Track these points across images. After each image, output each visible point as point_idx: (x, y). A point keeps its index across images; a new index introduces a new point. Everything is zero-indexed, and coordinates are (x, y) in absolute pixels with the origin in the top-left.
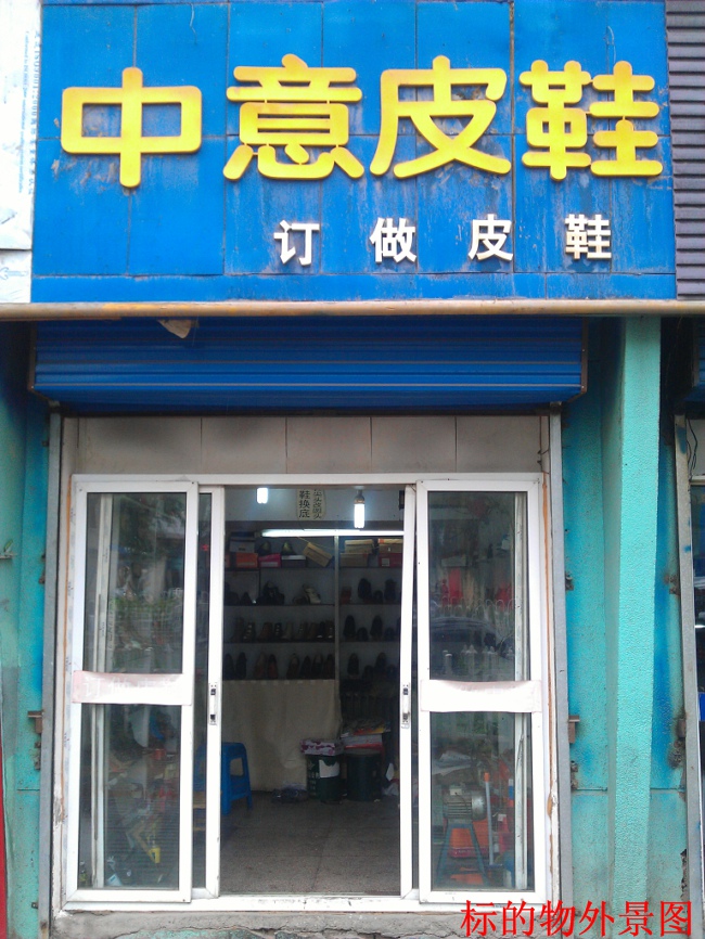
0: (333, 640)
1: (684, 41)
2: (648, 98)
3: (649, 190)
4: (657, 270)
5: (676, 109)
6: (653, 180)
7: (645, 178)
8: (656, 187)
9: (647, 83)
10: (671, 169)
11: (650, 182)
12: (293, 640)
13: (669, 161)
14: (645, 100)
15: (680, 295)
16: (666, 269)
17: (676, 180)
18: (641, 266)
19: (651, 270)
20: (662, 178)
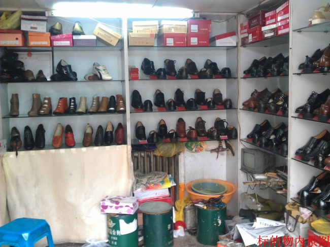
0: (124, 112)
12: (87, 112)
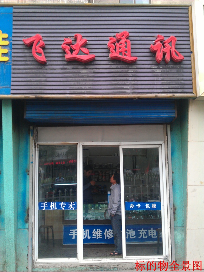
1: (17, 24)
2: (7, 40)
3: (5, 65)
4: (6, 87)
5: (14, 43)
6: (6, 62)
7: (4, 62)
8: (7, 64)
9: (6, 36)
10: (11, 59)
11: (5, 63)
13: (11, 57)
14: (6, 40)
15: (11, 94)
16: (9, 87)
17: (12, 62)
18: (2, 86)
19: (4, 87)
20: (9, 61)
